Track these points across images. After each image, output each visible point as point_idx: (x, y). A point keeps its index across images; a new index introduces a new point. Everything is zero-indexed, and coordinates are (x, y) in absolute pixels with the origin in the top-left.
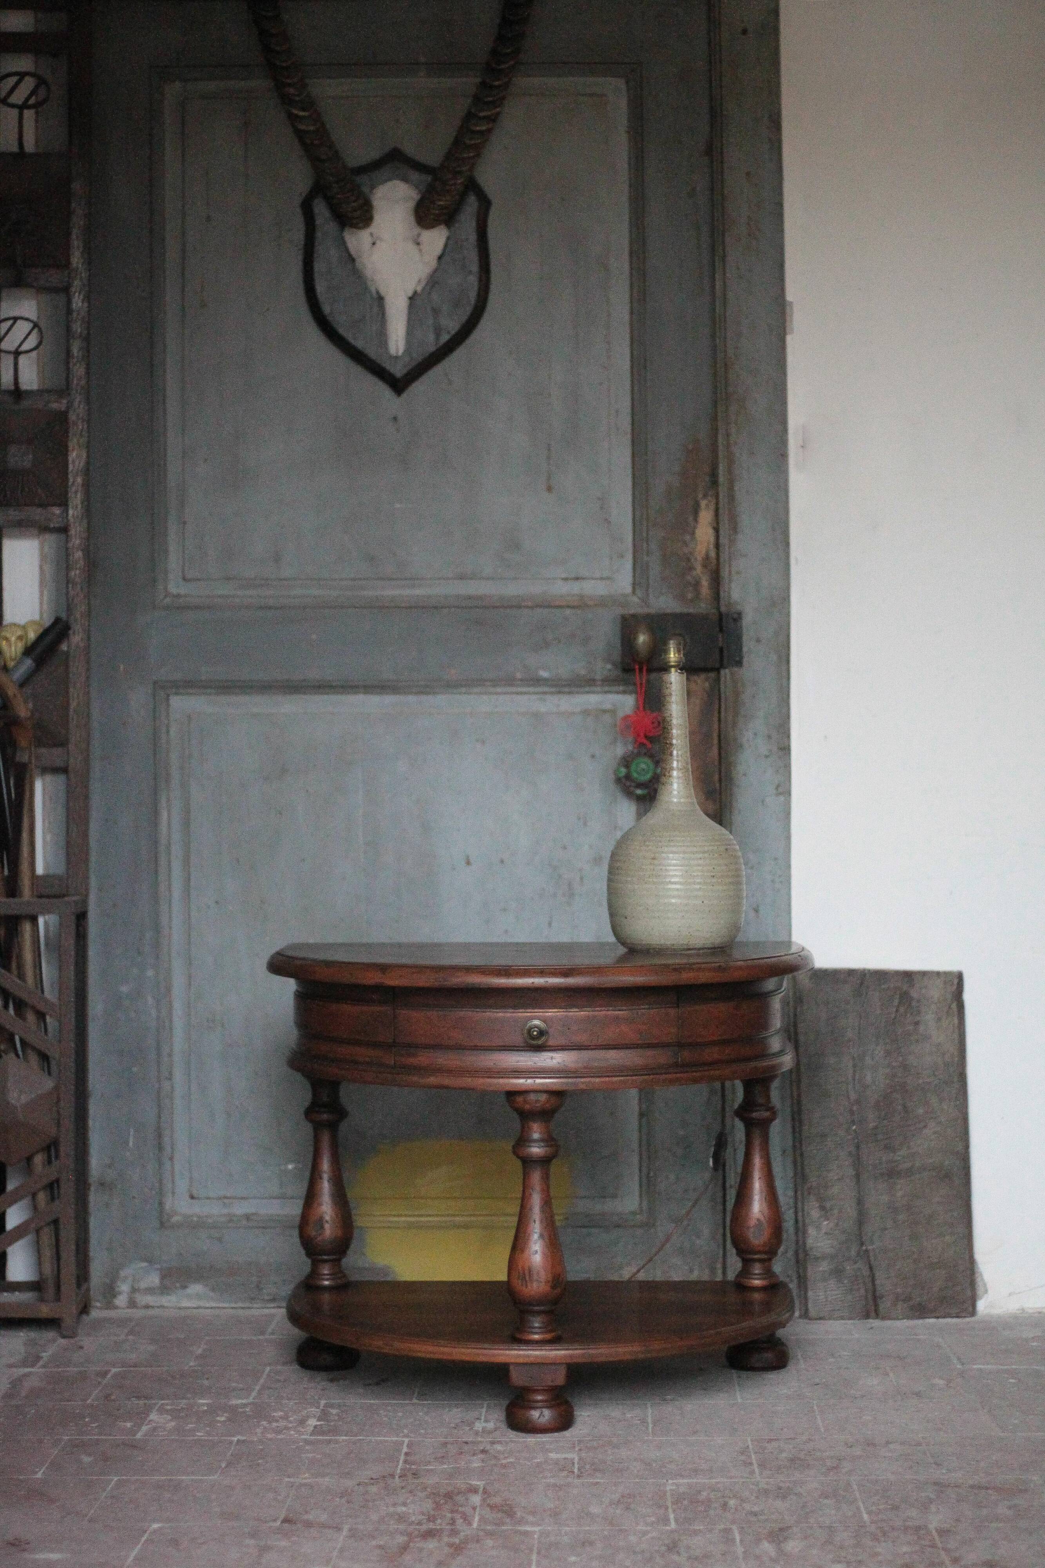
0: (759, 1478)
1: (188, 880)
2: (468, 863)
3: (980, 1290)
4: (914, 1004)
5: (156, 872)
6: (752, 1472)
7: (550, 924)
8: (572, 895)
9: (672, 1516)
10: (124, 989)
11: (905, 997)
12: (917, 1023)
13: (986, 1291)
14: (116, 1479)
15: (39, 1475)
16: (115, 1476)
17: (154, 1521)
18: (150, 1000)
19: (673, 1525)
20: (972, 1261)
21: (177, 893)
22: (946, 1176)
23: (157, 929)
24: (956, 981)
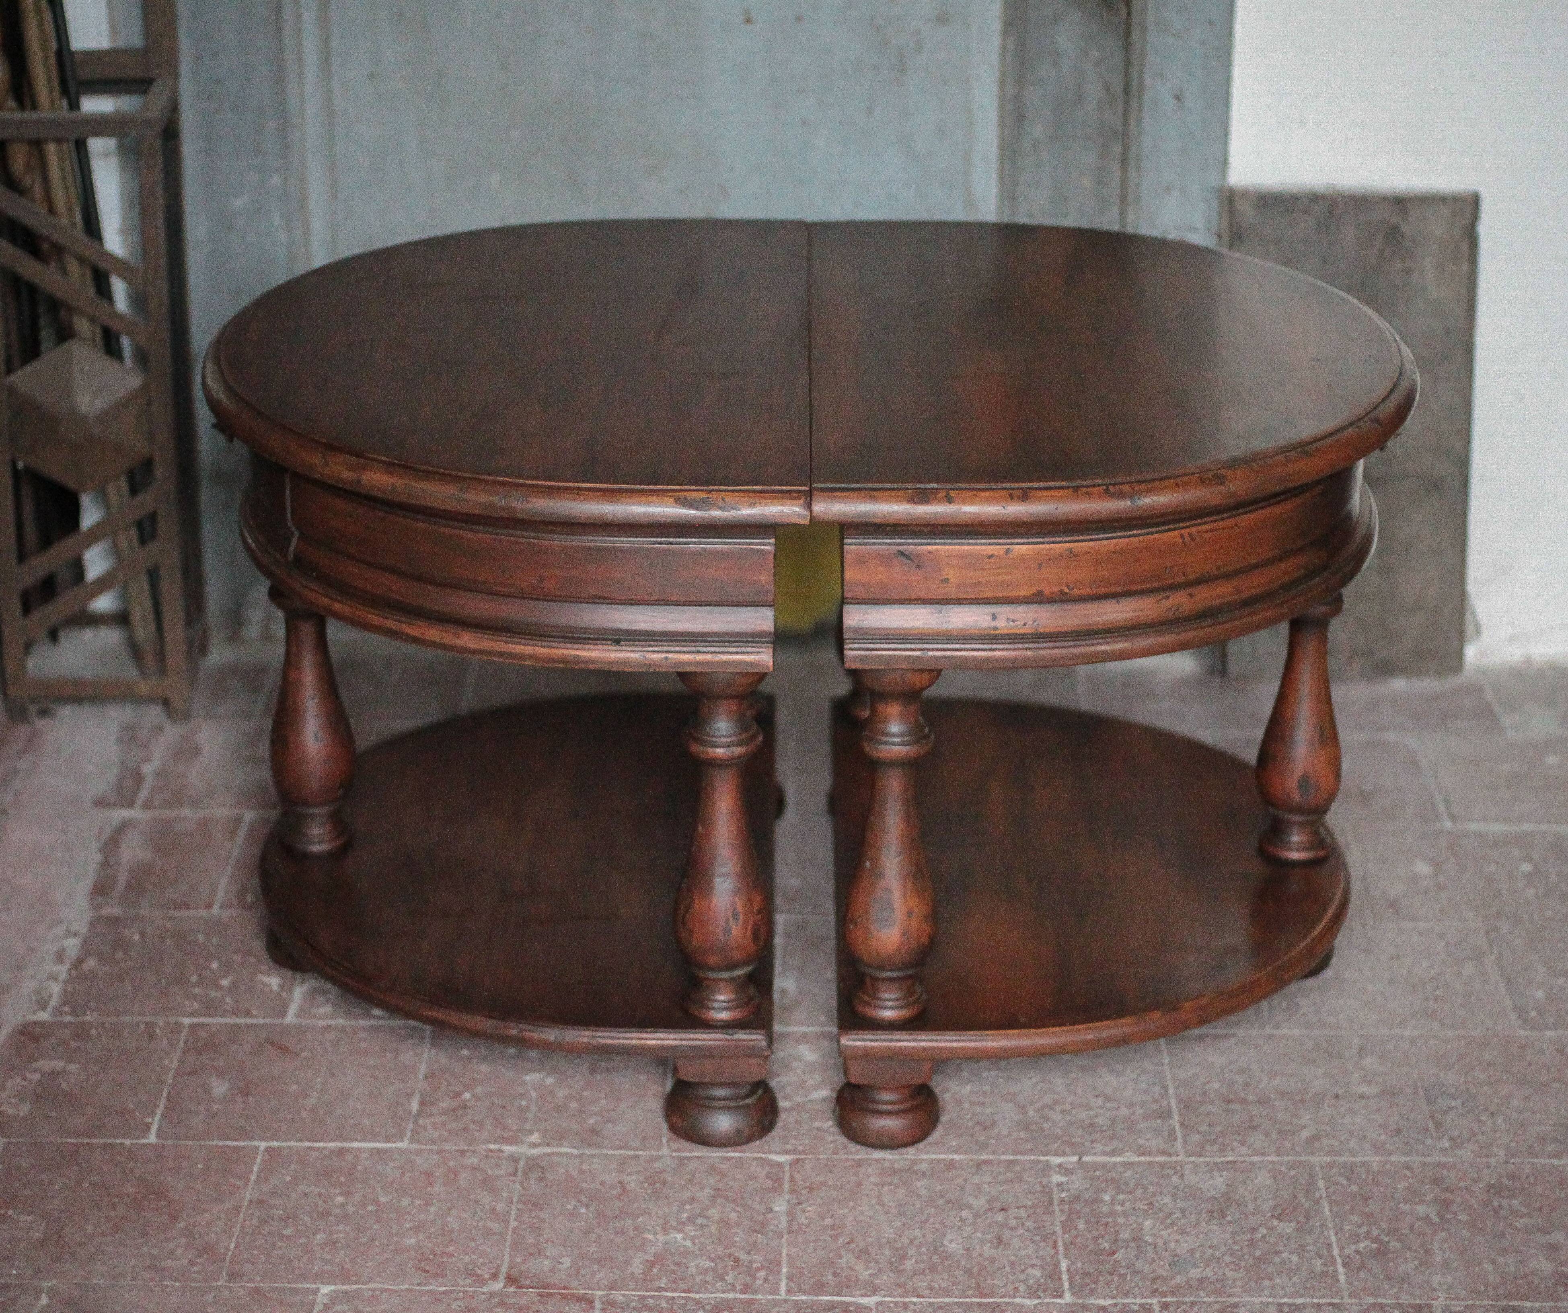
0: (1182, 1157)
1: (326, 40)
2: (748, 21)
3: (1470, 630)
4: (1406, 243)
5: (279, 31)
6: (1172, 1137)
7: (869, 110)
8: (903, 70)
9: (1064, 1265)
10: (239, 203)
11: (1393, 234)
12: (1408, 272)
13: (1478, 631)
14: (263, 1145)
15: (152, 1139)
16: (261, 1139)
17: (322, 1277)
18: (277, 220)
19: (1068, 1298)
20: (1462, 596)
21: (311, 65)
22: (1435, 486)
23: (284, 116)
24: (1469, 211)
